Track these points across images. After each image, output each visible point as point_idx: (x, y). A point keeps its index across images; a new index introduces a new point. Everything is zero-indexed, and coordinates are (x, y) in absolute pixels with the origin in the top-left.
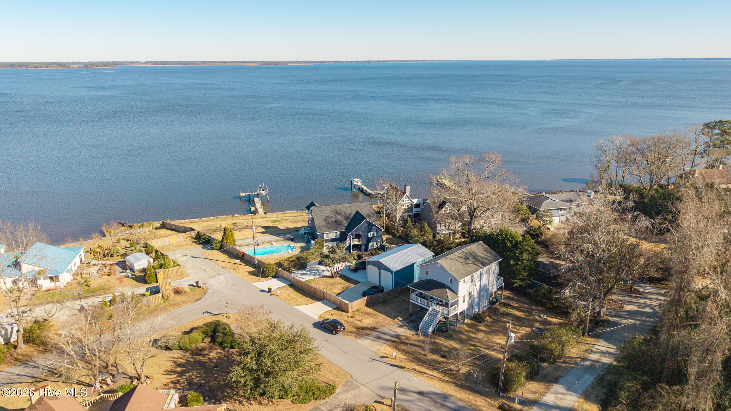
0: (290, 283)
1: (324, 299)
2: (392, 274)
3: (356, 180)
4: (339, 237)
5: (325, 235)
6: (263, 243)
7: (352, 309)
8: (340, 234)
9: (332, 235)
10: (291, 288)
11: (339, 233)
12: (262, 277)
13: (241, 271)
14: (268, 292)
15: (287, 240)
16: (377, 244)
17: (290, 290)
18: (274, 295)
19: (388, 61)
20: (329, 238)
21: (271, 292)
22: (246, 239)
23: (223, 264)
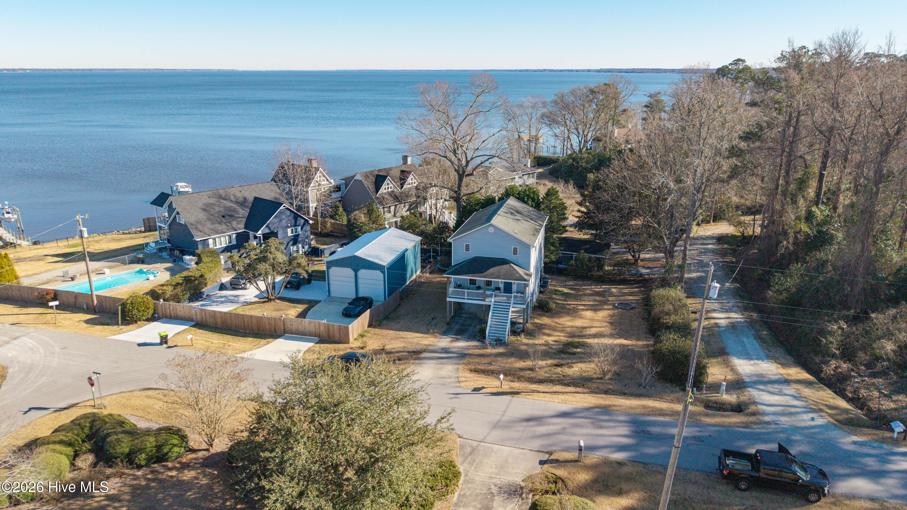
0: (194, 323)
1: (285, 333)
2: (383, 273)
3: (179, 184)
4: (234, 242)
5: (211, 241)
6: (81, 275)
7: (353, 336)
8: (236, 237)
9: (222, 242)
10: (201, 331)
11: (234, 236)
12: (122, 325)
13: (66, 323)
14: (161, 344)
15: (129, 264)
16: (303, 248)
17: (201, 333)
18: (176, 346)
19: (120, 69)
20: (218, 246)
21: (166, 343)
22: (36, 274)
23: (14, 319)
